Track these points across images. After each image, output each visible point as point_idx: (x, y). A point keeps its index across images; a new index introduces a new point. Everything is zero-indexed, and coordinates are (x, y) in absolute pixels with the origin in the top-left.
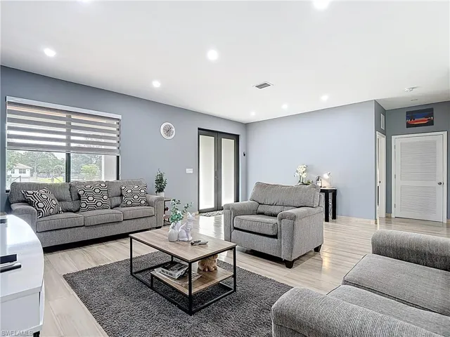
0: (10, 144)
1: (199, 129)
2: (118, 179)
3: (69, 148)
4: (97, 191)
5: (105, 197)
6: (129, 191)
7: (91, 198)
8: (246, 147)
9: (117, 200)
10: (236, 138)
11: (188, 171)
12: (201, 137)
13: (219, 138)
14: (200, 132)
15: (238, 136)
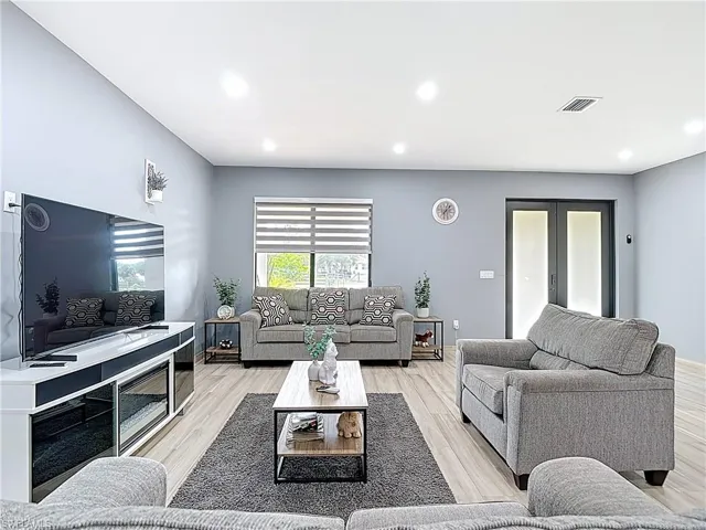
0: (259, 246)
1: (507, 200)
2: (370, 285)
3: (313, 247)
4: (331, 300)
5: (340, 309)
6: (372, 303)
7: (322, 309)
8: (635, 225)
9: (356, 315)
10: (607, 208)
11: (483, 274)
12: (516, 214)
13: (557, 209)
14: (513, 205)
15: (613, 202)
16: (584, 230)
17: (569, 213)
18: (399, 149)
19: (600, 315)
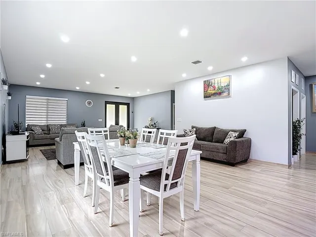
4: (56, 127)
5: (59, 130)
7: (54, 130)
8: (134, 109)
10: (128, 105)
11: (99, 120)
12: (107, 105)
13: (117, 105)
14: (107, 103)
15: (129, 103)
16: (123, 109)
17: (120, 106)
18: (78, 88)
19: (114, 125)
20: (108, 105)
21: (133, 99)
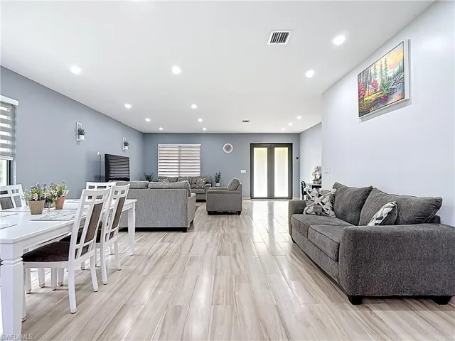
1: (251, 144)
8: (300, 152)
10: (290, 146)
11: (242, 171)
13: (271, 148)
14: (253, 146)
15: (292, 143)
16: (281, 154)
17: (276, 149)
20: (256, 149)
21: (298, 136)
